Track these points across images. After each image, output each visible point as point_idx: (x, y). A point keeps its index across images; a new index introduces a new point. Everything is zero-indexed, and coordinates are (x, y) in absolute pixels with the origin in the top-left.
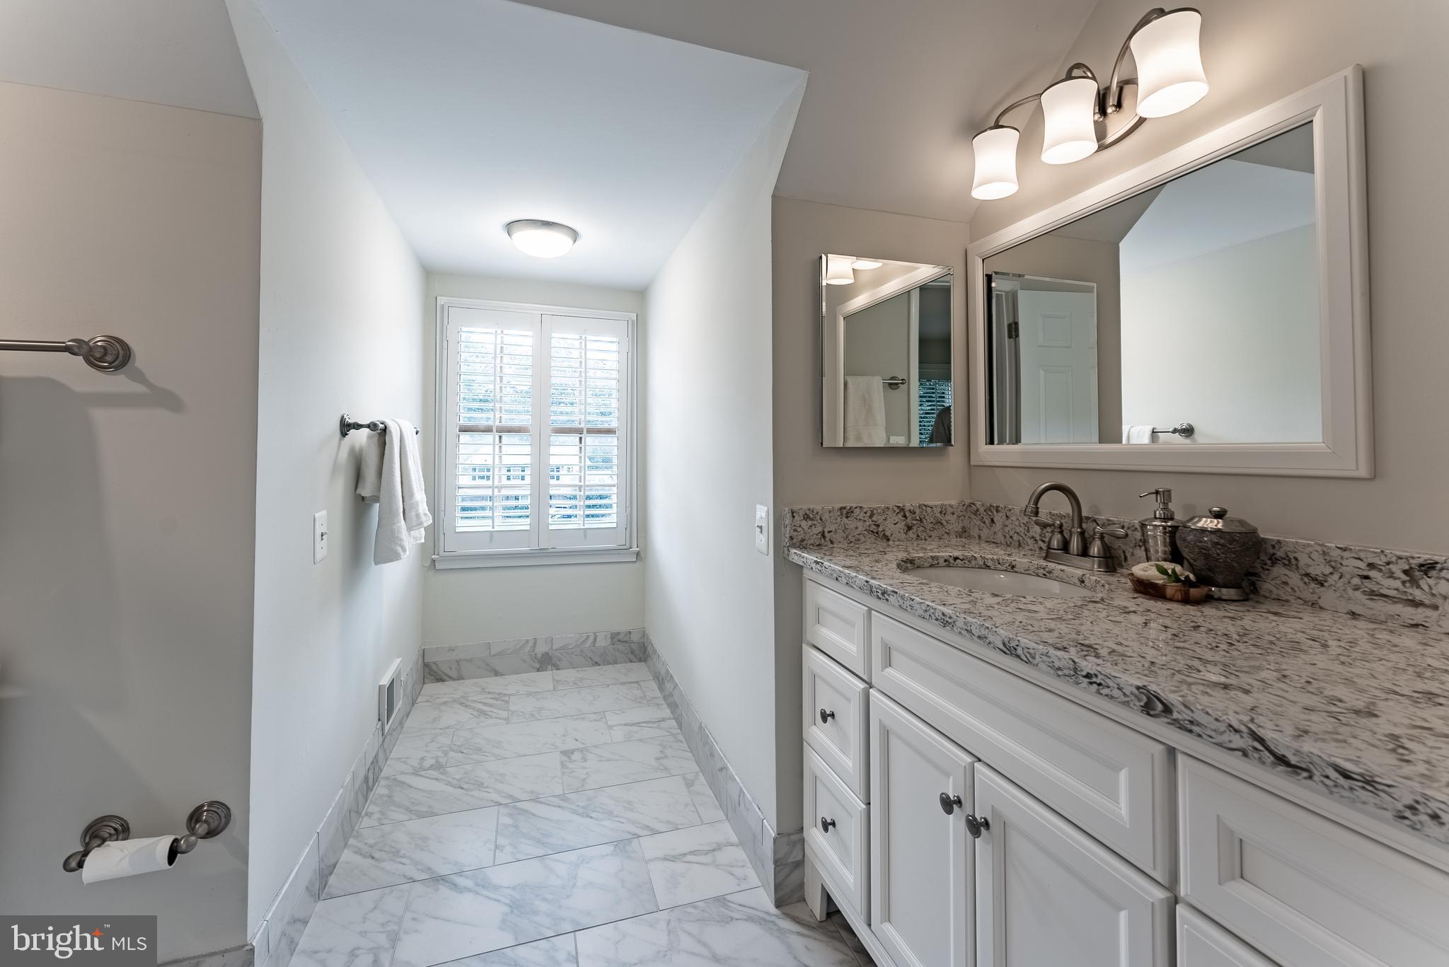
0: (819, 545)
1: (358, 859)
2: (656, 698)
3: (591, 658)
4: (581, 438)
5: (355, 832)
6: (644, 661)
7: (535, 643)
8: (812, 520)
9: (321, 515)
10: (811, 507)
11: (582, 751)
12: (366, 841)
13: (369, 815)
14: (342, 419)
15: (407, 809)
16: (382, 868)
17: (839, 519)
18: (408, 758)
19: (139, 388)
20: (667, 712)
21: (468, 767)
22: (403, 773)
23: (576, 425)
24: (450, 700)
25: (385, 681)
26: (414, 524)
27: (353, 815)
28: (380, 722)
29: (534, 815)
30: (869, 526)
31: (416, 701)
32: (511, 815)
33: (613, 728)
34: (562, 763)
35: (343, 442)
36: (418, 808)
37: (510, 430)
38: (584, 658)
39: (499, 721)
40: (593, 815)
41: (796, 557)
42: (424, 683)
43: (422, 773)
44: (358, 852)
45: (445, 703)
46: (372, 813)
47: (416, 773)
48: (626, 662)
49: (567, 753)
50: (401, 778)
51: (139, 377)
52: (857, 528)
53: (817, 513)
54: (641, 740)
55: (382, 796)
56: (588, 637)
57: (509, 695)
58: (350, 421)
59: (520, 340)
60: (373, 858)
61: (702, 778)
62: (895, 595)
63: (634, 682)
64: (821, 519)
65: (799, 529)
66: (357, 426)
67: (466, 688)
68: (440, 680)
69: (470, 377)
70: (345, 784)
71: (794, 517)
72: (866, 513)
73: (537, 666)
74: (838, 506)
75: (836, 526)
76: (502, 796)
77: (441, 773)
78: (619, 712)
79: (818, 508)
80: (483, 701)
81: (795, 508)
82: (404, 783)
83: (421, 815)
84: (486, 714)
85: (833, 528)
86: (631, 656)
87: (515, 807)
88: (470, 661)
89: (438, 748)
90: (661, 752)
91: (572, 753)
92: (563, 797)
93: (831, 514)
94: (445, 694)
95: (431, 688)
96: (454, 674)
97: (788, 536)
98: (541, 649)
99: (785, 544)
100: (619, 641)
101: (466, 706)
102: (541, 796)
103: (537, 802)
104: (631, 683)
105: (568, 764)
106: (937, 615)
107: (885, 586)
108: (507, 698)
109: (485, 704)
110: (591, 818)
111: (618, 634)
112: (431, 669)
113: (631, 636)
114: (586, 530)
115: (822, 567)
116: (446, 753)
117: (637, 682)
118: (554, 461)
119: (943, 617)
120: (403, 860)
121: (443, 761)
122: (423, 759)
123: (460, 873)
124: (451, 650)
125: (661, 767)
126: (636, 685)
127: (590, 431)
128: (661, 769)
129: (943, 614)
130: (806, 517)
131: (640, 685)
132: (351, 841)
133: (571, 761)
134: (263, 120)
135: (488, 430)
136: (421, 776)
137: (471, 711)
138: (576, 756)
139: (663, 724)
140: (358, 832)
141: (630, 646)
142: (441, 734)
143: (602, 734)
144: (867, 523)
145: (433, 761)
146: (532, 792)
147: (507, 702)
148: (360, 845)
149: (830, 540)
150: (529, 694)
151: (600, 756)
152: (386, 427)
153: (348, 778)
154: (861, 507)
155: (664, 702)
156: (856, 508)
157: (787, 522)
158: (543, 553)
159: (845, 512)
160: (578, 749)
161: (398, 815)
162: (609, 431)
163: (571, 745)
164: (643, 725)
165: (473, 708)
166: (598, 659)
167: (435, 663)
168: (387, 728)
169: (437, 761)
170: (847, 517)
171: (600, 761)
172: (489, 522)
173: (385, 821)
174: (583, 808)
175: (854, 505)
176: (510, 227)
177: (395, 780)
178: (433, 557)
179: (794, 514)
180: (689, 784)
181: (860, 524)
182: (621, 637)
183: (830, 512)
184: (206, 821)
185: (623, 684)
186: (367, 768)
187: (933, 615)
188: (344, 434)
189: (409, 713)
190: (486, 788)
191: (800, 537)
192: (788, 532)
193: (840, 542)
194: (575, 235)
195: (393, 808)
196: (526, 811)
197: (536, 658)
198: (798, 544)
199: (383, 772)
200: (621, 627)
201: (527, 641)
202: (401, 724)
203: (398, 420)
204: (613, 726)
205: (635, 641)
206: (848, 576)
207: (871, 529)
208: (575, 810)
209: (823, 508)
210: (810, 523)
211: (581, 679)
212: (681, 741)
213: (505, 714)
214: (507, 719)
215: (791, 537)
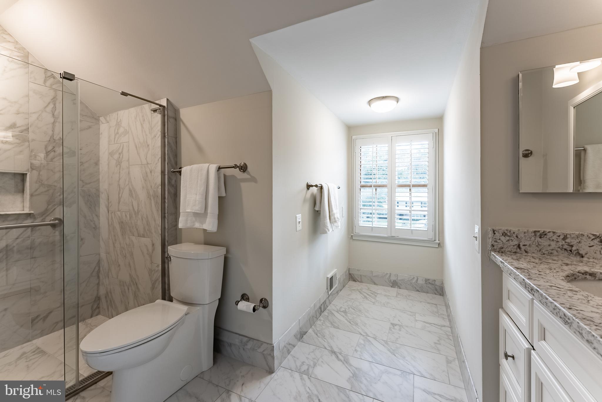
0: (515, 252)
1: (313, 334)
2: (444, 315)
3: (415, 288)
4: (410, 189)
5: (315, 324)
6: (443, 296)
7: (390, 275)
8: (509, 236)
9: (299, 216)
10: (509, 229)
11: (400, 326)
12: (317, 329)
13: (320, 320)
14: (307, 183)
15: (331, 323)
16: (318, 340)
17: (533, 238)
18: (337, 305)
19: (248, 177)
20: (447, 323)
21: (355, 316)
22: (334, 310)
23: (408, 183)
24: (356, 289)
25: (329, 276)
26: (333, 221)
27: (314, 318)
28: (327, 290)
29: (372, 344)
30: (562, 245)
31: (345, 286)
32: (364, 340)
33: (417, 321)
34: (390, 328)
35: (308, 192)
36: (334, 324)
37: (380, 186)
38: (412, 287)
39: (371, 302)
40: (397, 355)
41: (493, 257)
42: (349, 281)
43: (340, 312)
44: (314, 331)
45: (354, 290)
46: (321, 320)
47: (337, 312)
48: (433, 294)
49: (393, 325)
50: (333, 312)
51: (249, 174)
52: (549, 245)
53: (514, 233)
54: (429, 332)
55: (325, 315)
56: (414, 278)
57: (378, 294)
58: (310, 184)
59: (383, 148)
60: (317, 335)
61: (457, 362)
62: (537, 292)
63: (435, 304)
64: (517, 237)
65: (499, 241)
66: (312, 186)
67: (363, 286)
68: (354, 281)
69: (365, 166)
70: (311, 307)
71: (495, 234)
72: (559, 236)
73: (391, 285)
74: (532, 230)
75: (530, 242)
76: (363, 332)
77: (345, 315)
78: (422, 315)
79: (514, 229)
80: (367, 293)
81: (496, 228)
82: (333, 314)
83: (335, 327)
84: (367, 298)
85: (527, 243)
86: (436, 292)
87: (366, 338)
88: (365, 276)
89: (347, 305)
90: (438, 341)
91: (396, 326)
92: (386, 342)
93: (526, 234)
94: (355, 286)
95: (351, 283)
96: (359, 280)
97: (490, 244)
98: (393, 278)
99: (489, 249)
100: (429, 283)
101: (361, 293)
102: (377, 338)
103: (375, 339)
104: (432, 304)
105: (393, 330)
106: (561, 314)
107: (533, 285)
108: (376, 295)
109: (368, 294)
110: (395, 356)
111: (429, 280)
112: (351, 276)
113: (436, 282)
114: (412, 230)
115: (504, 265)
116: (349, 308)
117: (436, 305)
118: (398, 199)
119: (564, 317)
120: (325, 340)
121: (347, 310)
122: (341, 307)
123: (340, 353)
124: (358, 270)
125: (436, 348)
126: (435, 306)
127: (414, 186)
128: (435, 349)
129: (565, 315)
130: (504, 234)
131: (437, 306)
132: (313, 327)
133: (394, 329)
134: (272, 90)
135: (371, 186)
136: (339, 313)
137: (362, 295)
138: (396, 327)
139: (443, 328)
140: (316, 325)
141: (434, 287)
142: (349, 301)
143: (411, 322)
144: (561, 244)
145: (344, 309)
146: (375, 335)
147: (376, 296)
148: (315, 329)
149: (525, 250)
150: (385, 296)
151: (407, 331)
152: (322, 186)
153: (312, 305)
154: (554, 233)
155: (447, 318)
156: (549, 232)
157: (490, 236)
158: (393, 238)
159: (538, 234)
160: (398, 325)
161: (328, 324)
162: (424, 186)
163: (396, 322)
164: (433, 325)
165: (363, 295)
166: (419, 289)
167: (353, 274)
168: (330, 293)
169: (345, 310)
170: (540, 237)
171: (407, 333)
172: (371, 223)
173: (324, 324)
174: (393, 350)
175: (548, 231)
176: (370, 102)
177: (331, 312)
178: (352, 234)
179: (495, 232)
180: (448, 362)
181: (553, 244)
182: (430, 281)
183: (525, 233)
184: (263, 304)
185: (429, 303)
186: (321, 304)
187: (558, 313)
188: (308, 189)
189: (342, 290)
190: (358, 326)
191: (499, 246)
192: (490, 242)
193: (533, 253)
194: (397, 100)
195: (327, 321)
196: (370, 341)
197: (390, 281)
198: (498, 250)
199: (328, 307)
200: (431, 277)
201: (387, 274)
202: (337, 293)
203: (327, 183)
204: (418, 321)
205: (438, 285)
206: (515, 273)
207: (564, 247)
208: (389, 349)
209: (519, 230)
210: (508, 238)
211: (409, 296)
212: (451, 340)
213: (373, 300)
214: (374, 303)
215: (492, 245)
